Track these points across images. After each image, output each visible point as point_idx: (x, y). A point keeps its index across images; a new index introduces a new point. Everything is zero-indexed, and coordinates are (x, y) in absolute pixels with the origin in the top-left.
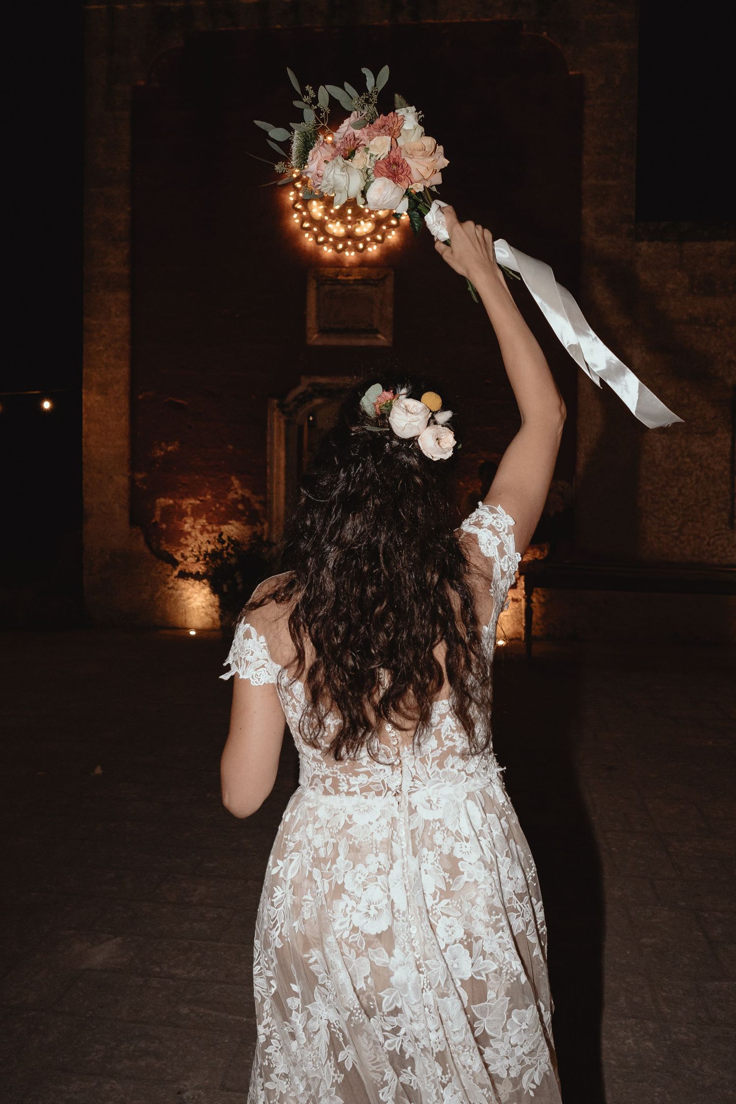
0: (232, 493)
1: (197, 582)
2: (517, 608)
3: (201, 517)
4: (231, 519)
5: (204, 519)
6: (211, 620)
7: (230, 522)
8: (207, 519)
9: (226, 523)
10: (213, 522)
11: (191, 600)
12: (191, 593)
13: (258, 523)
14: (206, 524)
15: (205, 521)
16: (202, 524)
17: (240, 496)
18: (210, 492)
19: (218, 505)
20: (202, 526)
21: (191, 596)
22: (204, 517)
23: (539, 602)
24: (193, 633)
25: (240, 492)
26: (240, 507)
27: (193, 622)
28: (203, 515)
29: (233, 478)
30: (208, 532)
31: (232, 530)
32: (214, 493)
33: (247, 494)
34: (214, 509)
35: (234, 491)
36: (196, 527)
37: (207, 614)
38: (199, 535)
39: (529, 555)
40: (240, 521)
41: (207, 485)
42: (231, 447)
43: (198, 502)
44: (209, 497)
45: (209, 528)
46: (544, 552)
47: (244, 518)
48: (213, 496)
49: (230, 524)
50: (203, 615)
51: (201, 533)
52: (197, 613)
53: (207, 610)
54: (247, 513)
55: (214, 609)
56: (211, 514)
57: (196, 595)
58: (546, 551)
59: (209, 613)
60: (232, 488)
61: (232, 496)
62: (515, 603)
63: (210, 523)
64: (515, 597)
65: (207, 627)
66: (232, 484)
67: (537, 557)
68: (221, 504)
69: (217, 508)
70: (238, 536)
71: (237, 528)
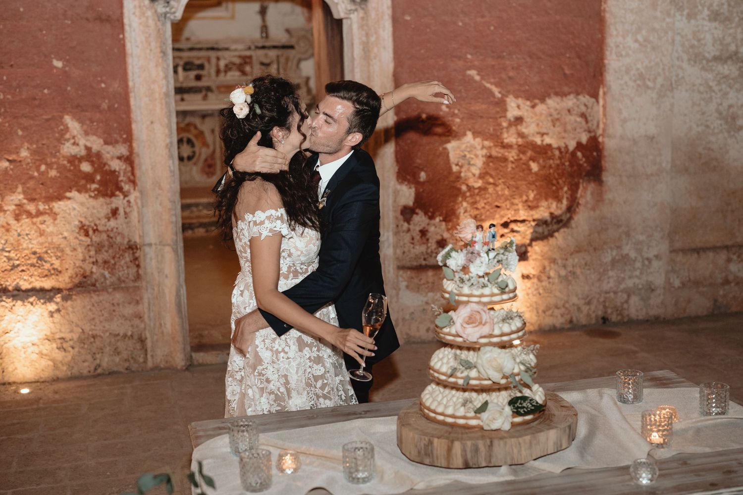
0: (68, 144)
1: (19, 303)
2: (529, 288)
3: (13, 191)
4: (70, 189)
5: (19, 193)
6: (51, 363)
7: (68, 194)
8: (24, 192)
9: (60, 198)
10: (37, 197)
11: (11, 335)
12: (10, 322)
13: (117, 193)
14: (25, 201)
15: (21, 197)
16: (17, 202)
17: (83, 148)
18: (26, 145)
19: (43, 168)
20: (16, 205)
21: (9, 328)
22: (20, 189)
23: (559, 276)
24: (25, 391)
25: (82, 142)
26: (86, 167)
27: (18, 371)
28: (17, 187)
29: (68, 119)
30: (29, 215)
31: (74, 209)
32: (35, 146)
33: (96, 143)
34: (36, 174)
35: (72, 141)
36: (6, 208)
37: (41, 354)
38: (12, 222)
39: (542, 209)
40: (86, 192)
41: (20, 133)
42: (58, 64)
43: (7, 164)
44: (24, 153)
45: (31, 208)
46: (562, 203)
47: (94, 186)
48: (34, 153)
49: (69, 198)
50: (35, 357)
51: (17, 218)
52: (24, 356)
53: (41, 347)
54: (98, 178)
55: (54, 346)
56: (31, 184)
57: (19, 325)
58: (565, 202)
59: (45, 352)
60: (67, 136)
61: (68, 149)
62: (526, 281)
63: (32, 200)
64: (526, 272)
65: (45, 375)
66: (67, 129)
67: (552, 210)
68: (49, 166)
69: (42, 174)
70: (86, 218)
71: (82, 204)
